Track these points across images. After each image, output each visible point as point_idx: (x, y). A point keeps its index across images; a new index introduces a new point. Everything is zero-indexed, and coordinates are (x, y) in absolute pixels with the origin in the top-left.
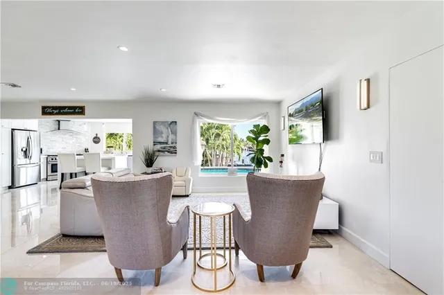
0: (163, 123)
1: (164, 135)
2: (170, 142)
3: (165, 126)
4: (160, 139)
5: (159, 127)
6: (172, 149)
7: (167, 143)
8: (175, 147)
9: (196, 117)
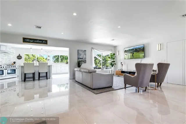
0: (82, 51)
1: (82, 55)
2: (84, 58)
3: (82, 52)
4: (80, 57)
5: (80, 52)
6: (85, 61)
7: (83, 59)
8: (86, 60)
9: (92, 49)
